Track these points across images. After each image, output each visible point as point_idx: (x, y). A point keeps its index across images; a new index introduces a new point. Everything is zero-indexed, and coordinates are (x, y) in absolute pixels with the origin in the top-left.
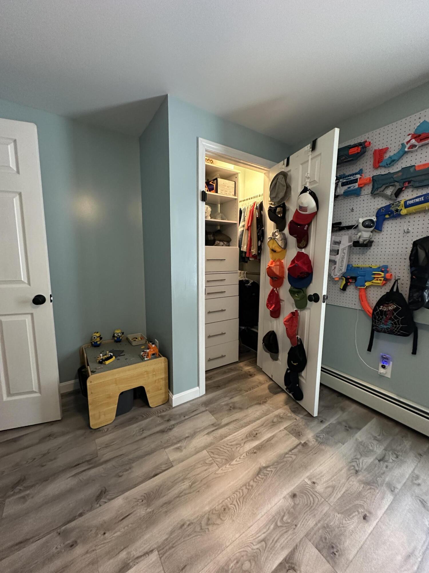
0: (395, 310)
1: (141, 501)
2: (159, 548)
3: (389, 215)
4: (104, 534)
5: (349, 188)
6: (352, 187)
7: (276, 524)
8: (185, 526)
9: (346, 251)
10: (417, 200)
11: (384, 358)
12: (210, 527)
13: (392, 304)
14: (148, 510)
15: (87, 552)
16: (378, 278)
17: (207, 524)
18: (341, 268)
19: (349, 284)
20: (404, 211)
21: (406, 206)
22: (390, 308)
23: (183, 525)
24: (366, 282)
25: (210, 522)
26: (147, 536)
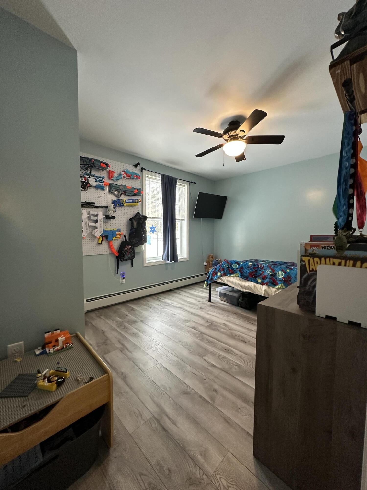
0: (130, 248)
1: (184, 371)
2: (202, 357)
3: (118, 204)
4: (205, 379)
5: (99, 184)
6: (101, 185)
7: (182, 329)
8: (191, 351)
9: (102, 221)
10: (130, 201)
11: (123, 274)
12: (189, 344)
13: (128, 246)
14: (188, 366)
15: (215, 382)
16: (118, 235)
17: (188, 345)
18: (101, 231)
19: (103, 240)
20: (125, 204)
21: (126, 203)
22: (128, 248)
23: (191, 352)
24: (113, 237)
25: (186, 344)
26: (199, 362)
